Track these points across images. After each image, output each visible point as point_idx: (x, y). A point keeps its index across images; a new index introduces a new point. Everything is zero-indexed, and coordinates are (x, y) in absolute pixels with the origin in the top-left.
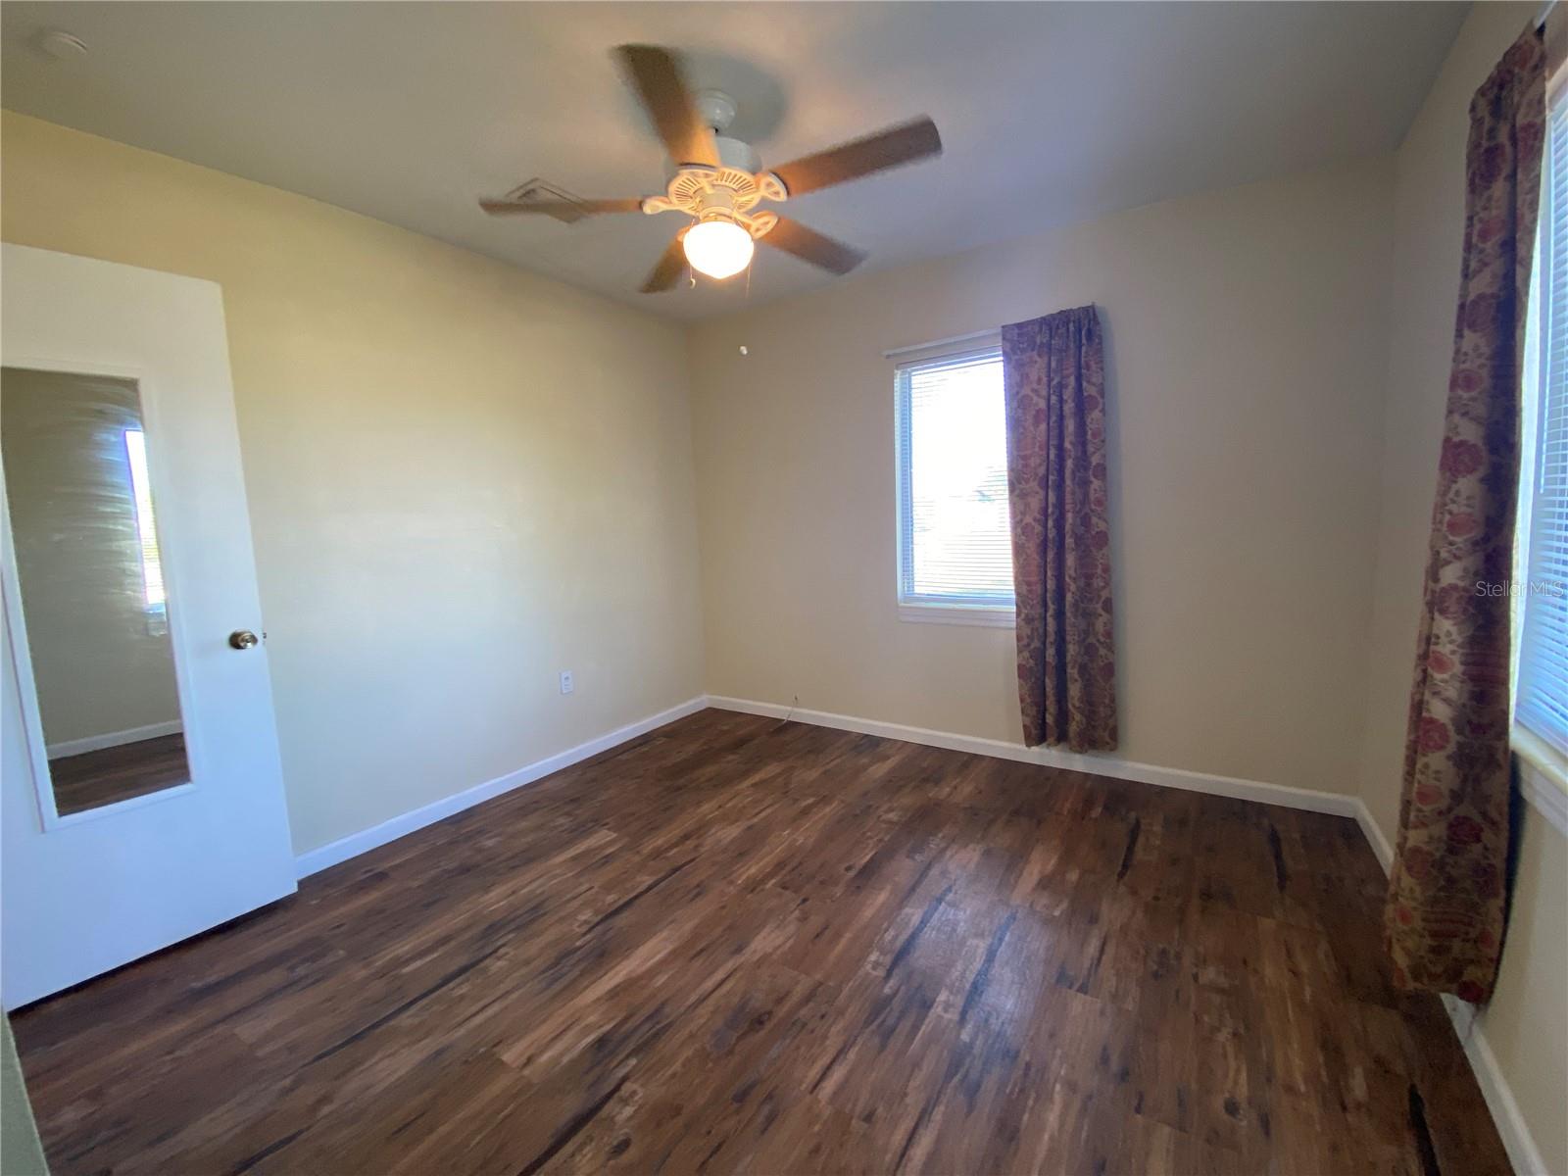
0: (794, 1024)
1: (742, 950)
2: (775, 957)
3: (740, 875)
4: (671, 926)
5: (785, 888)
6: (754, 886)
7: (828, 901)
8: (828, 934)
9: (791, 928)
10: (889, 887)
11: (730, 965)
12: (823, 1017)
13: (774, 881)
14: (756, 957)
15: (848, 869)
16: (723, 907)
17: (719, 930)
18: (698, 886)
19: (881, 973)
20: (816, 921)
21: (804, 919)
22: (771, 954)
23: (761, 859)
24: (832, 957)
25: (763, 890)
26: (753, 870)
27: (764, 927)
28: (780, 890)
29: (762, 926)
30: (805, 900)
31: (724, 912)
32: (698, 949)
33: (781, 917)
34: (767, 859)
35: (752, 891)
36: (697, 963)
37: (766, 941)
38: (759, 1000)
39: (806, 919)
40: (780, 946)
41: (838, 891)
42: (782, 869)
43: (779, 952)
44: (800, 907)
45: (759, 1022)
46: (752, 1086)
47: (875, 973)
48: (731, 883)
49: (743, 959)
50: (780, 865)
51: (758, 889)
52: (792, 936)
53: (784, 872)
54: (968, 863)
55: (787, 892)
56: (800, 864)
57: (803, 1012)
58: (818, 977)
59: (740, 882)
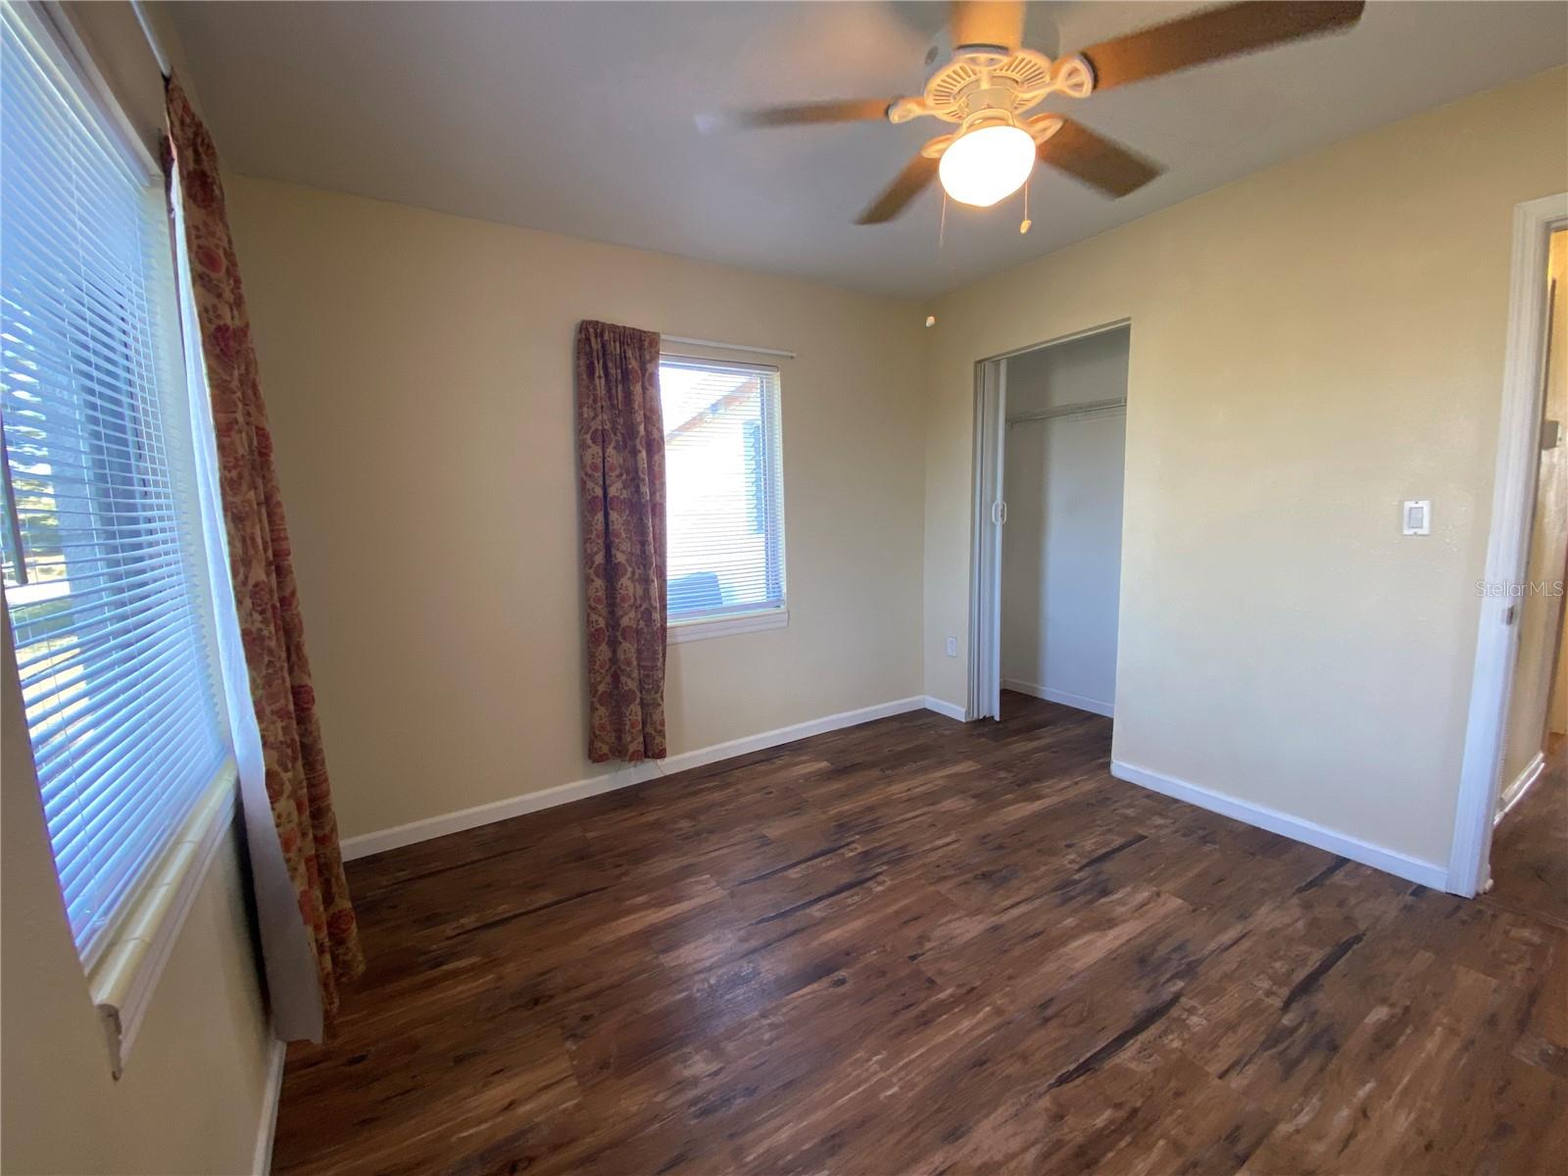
0: (960, 869)
1: (992, 928)
2: (963, 913)
3: (985, 1020)
4: (1073, 972)
5: (931, 981)
6: (969, 998)
7: (889, 949)
8: (906, 917)
9: (938, 933)
10: (815, 943)
11: (1005, 918)
12: (938, 866)
13: (942, 996)
14: (979, 917)
15: (842, 982)
16: (1010, 978)
17: (1017, 952)
18: (1047, 1020)
19: (881, 878)
20: (912, 932)
21: (923, 938)
22: (966, 916)
23: (948, 1041)
24: (913, 898)
25: (959, 986)
26: (966, 1024)
27: (966, 943)
28: (939, 981)
29: (967, 945)
30: (913, 958)
31: (1010, 971)
32: (1036, 940)
33: (946, 947)
34: (941, 1038)
35: (972, 989)
36: (1038, 926)
37: (966, 928)
38: (983, 887)
39: (920, 937)
40: (956, 919)
41: (872, 956)
42: (924, 1013)
43: (957, 916)
44: (920, 952)
45: (985, 876)
46: (995, 849)
47: (886, 879)
48: (999, 1011)
49: (993, 919)
50: (925, 1021)
51: (963, 990)
52: (941, 925)
53: (923, 1007)
54: (708, 942)
55: (929, 974)
56: (896, 1013)
57: (952, 872)
58: (931, 889)
59: (987, 1009)
